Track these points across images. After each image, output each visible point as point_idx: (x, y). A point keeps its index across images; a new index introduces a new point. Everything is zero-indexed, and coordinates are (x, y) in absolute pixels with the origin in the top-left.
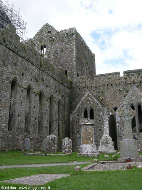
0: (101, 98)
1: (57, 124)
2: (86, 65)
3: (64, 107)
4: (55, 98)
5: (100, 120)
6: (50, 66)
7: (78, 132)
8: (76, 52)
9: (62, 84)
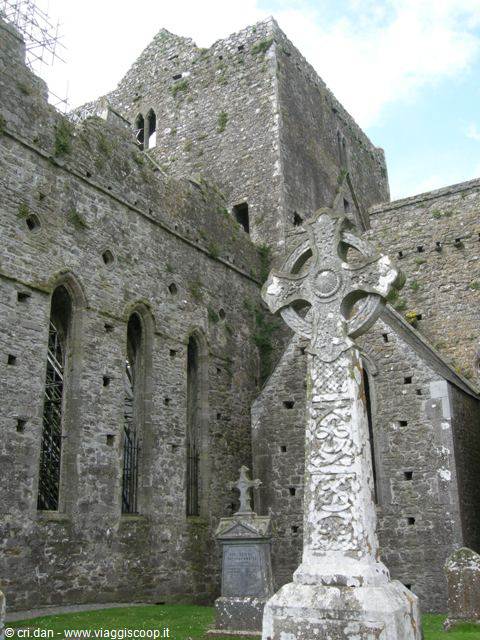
0: (412, 313)
1: (182, 451)
2: (340, 183)
3: (226, 366)
4: (167, 319)
5: (404, 424)
6: (130, 162)
7: (293, 491)
8: (283, 118)
9: (212, 257)
